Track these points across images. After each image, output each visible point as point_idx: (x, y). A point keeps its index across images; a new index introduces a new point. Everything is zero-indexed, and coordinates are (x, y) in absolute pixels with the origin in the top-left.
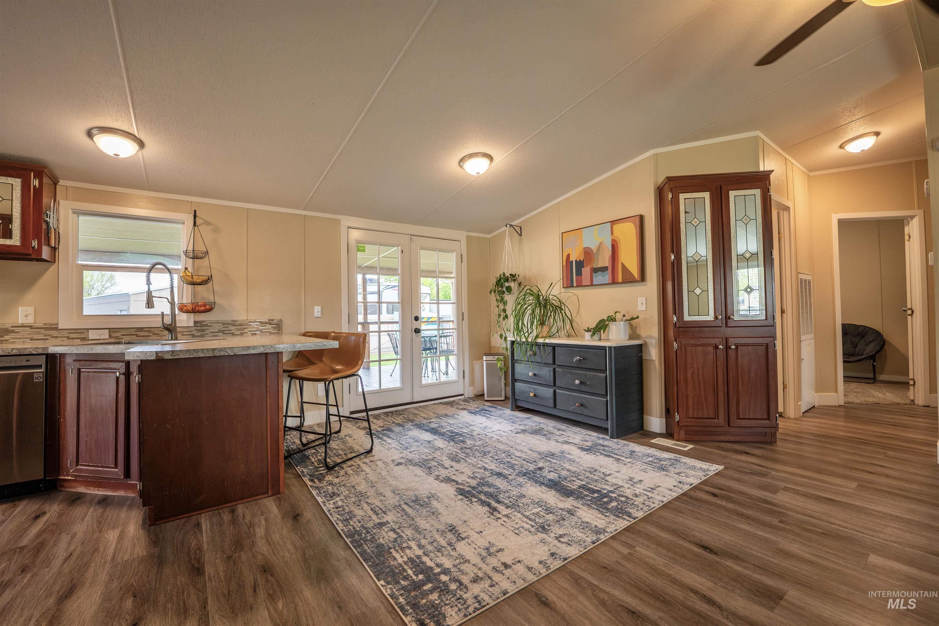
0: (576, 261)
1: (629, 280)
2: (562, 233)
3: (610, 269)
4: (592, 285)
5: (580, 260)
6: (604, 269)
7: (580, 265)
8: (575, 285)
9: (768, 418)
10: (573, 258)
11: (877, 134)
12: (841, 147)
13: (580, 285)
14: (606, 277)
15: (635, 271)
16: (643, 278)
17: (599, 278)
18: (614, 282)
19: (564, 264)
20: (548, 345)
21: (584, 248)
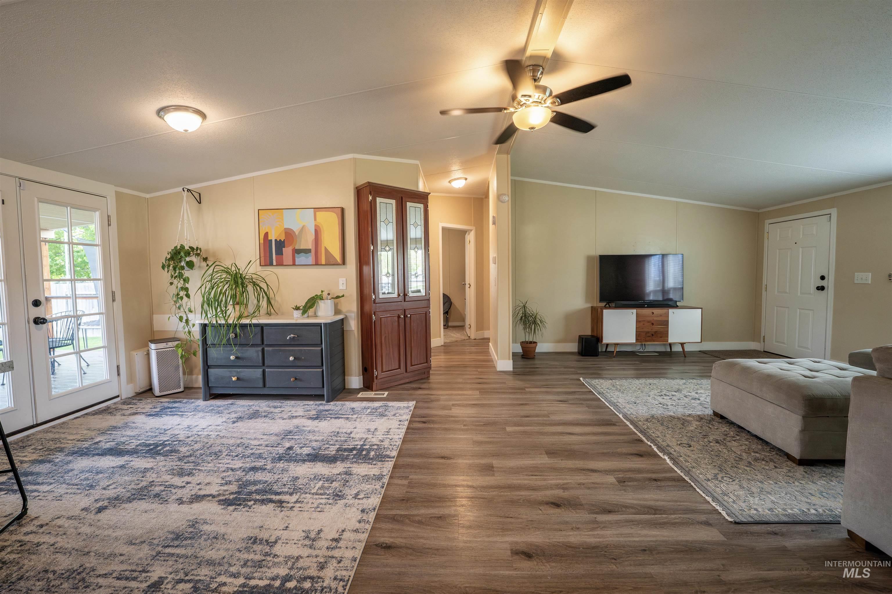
0: (276, 240)
1: (331, 263)
2: (259, 210)
3: (313, 251)
4: (294, 264)
5: (280, 240)
6: (307, 251)
7: (280, 245)
8: (275, 263)
9: (427, 362)
10: (273, 237)
11: (466, 179)
12: (450, 182)
13: (280, 264)
14: (310, 259)
15: (337, 256)
16: (344, 262)
17: (301, 259)
18: (317, 263)
19: (262, 241)
20: (256, 325)
21: (285, 228)
